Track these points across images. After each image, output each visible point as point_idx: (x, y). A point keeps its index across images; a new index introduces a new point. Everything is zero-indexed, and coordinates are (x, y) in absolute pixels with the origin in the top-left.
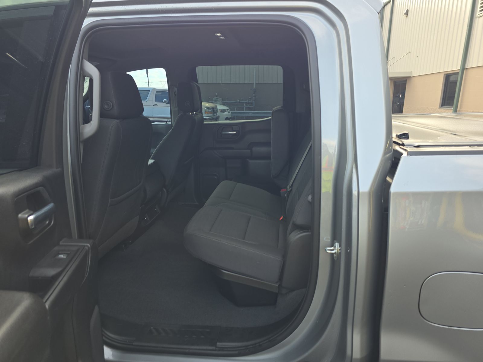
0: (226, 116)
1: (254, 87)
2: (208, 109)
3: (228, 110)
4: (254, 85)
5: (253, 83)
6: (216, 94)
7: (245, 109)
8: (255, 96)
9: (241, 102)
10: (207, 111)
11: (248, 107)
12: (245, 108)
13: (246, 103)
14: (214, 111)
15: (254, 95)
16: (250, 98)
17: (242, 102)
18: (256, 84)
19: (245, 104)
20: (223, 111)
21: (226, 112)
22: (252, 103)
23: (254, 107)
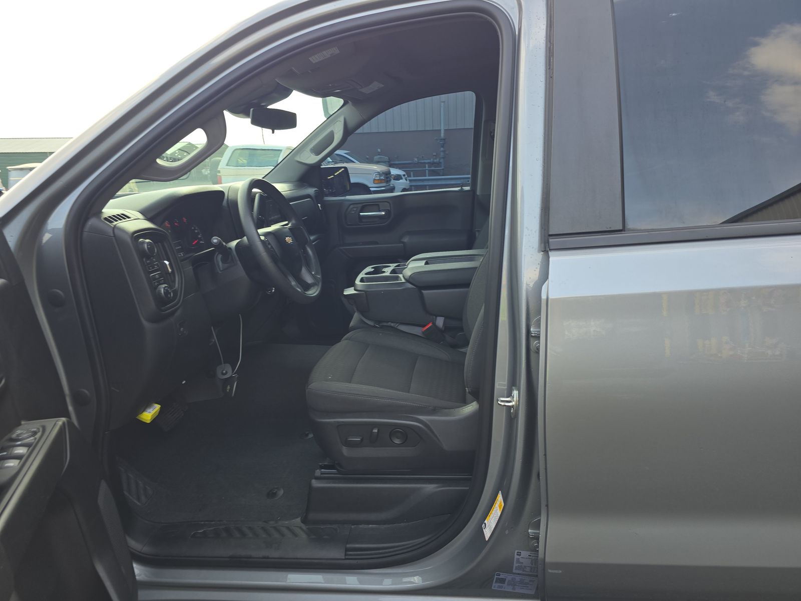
0: (403, 187)
1: (442, 135)
2: (378, 176)
3: (404, 175)
4: (442, 132)
5: (440, 130)
6: (379, 150)
7: (429, 174)
8: (444, 151)
9: (420, 161)
10: (377, 178)
11: (433, 171)
12: (427, 171)
13: (428, 163)
14: (387, 178)
15: (442, 149)
16: (435, 154)
17: (423, 161)
18: (445, 130)
19: (427, 165)
20: (398, 178)
21: (402, 179)
22: (439, 164)
23: (443, 169)
